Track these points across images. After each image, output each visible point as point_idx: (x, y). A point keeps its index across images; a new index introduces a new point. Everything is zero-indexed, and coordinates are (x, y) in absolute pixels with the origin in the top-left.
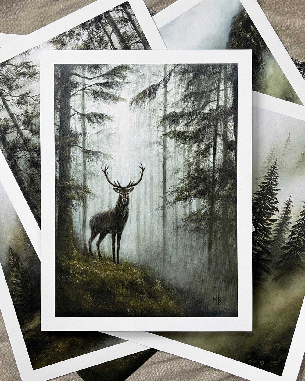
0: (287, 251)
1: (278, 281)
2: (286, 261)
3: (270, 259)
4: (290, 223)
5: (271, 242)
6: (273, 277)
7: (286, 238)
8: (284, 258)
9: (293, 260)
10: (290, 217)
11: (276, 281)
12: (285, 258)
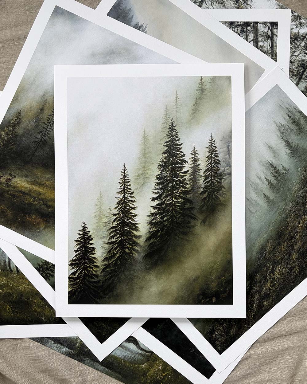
0: (206, 195)
1: (205, 223)
2: (207, 204)
3: (193, 206)
4: (201, 169)
5: (190, 191)
6: (200, 221)
7: (202, 184)
8: (204, 201)
9: (213, 201)
10: (199, 165)
11: (204, 224)
12: (206, 201)
